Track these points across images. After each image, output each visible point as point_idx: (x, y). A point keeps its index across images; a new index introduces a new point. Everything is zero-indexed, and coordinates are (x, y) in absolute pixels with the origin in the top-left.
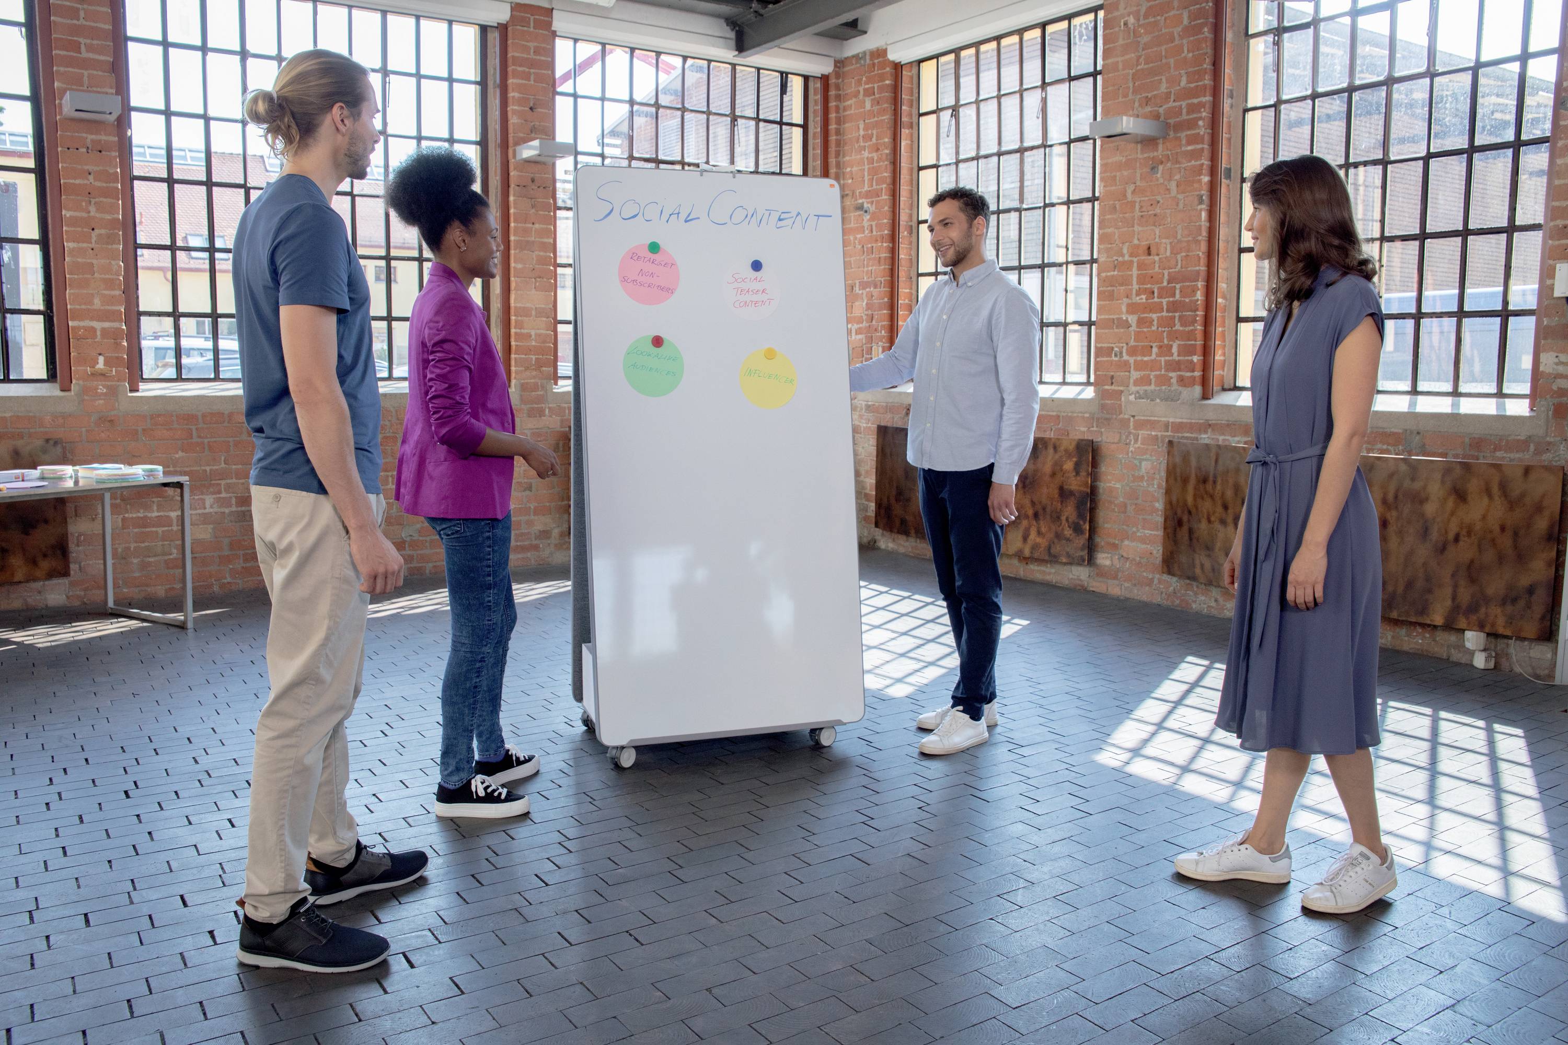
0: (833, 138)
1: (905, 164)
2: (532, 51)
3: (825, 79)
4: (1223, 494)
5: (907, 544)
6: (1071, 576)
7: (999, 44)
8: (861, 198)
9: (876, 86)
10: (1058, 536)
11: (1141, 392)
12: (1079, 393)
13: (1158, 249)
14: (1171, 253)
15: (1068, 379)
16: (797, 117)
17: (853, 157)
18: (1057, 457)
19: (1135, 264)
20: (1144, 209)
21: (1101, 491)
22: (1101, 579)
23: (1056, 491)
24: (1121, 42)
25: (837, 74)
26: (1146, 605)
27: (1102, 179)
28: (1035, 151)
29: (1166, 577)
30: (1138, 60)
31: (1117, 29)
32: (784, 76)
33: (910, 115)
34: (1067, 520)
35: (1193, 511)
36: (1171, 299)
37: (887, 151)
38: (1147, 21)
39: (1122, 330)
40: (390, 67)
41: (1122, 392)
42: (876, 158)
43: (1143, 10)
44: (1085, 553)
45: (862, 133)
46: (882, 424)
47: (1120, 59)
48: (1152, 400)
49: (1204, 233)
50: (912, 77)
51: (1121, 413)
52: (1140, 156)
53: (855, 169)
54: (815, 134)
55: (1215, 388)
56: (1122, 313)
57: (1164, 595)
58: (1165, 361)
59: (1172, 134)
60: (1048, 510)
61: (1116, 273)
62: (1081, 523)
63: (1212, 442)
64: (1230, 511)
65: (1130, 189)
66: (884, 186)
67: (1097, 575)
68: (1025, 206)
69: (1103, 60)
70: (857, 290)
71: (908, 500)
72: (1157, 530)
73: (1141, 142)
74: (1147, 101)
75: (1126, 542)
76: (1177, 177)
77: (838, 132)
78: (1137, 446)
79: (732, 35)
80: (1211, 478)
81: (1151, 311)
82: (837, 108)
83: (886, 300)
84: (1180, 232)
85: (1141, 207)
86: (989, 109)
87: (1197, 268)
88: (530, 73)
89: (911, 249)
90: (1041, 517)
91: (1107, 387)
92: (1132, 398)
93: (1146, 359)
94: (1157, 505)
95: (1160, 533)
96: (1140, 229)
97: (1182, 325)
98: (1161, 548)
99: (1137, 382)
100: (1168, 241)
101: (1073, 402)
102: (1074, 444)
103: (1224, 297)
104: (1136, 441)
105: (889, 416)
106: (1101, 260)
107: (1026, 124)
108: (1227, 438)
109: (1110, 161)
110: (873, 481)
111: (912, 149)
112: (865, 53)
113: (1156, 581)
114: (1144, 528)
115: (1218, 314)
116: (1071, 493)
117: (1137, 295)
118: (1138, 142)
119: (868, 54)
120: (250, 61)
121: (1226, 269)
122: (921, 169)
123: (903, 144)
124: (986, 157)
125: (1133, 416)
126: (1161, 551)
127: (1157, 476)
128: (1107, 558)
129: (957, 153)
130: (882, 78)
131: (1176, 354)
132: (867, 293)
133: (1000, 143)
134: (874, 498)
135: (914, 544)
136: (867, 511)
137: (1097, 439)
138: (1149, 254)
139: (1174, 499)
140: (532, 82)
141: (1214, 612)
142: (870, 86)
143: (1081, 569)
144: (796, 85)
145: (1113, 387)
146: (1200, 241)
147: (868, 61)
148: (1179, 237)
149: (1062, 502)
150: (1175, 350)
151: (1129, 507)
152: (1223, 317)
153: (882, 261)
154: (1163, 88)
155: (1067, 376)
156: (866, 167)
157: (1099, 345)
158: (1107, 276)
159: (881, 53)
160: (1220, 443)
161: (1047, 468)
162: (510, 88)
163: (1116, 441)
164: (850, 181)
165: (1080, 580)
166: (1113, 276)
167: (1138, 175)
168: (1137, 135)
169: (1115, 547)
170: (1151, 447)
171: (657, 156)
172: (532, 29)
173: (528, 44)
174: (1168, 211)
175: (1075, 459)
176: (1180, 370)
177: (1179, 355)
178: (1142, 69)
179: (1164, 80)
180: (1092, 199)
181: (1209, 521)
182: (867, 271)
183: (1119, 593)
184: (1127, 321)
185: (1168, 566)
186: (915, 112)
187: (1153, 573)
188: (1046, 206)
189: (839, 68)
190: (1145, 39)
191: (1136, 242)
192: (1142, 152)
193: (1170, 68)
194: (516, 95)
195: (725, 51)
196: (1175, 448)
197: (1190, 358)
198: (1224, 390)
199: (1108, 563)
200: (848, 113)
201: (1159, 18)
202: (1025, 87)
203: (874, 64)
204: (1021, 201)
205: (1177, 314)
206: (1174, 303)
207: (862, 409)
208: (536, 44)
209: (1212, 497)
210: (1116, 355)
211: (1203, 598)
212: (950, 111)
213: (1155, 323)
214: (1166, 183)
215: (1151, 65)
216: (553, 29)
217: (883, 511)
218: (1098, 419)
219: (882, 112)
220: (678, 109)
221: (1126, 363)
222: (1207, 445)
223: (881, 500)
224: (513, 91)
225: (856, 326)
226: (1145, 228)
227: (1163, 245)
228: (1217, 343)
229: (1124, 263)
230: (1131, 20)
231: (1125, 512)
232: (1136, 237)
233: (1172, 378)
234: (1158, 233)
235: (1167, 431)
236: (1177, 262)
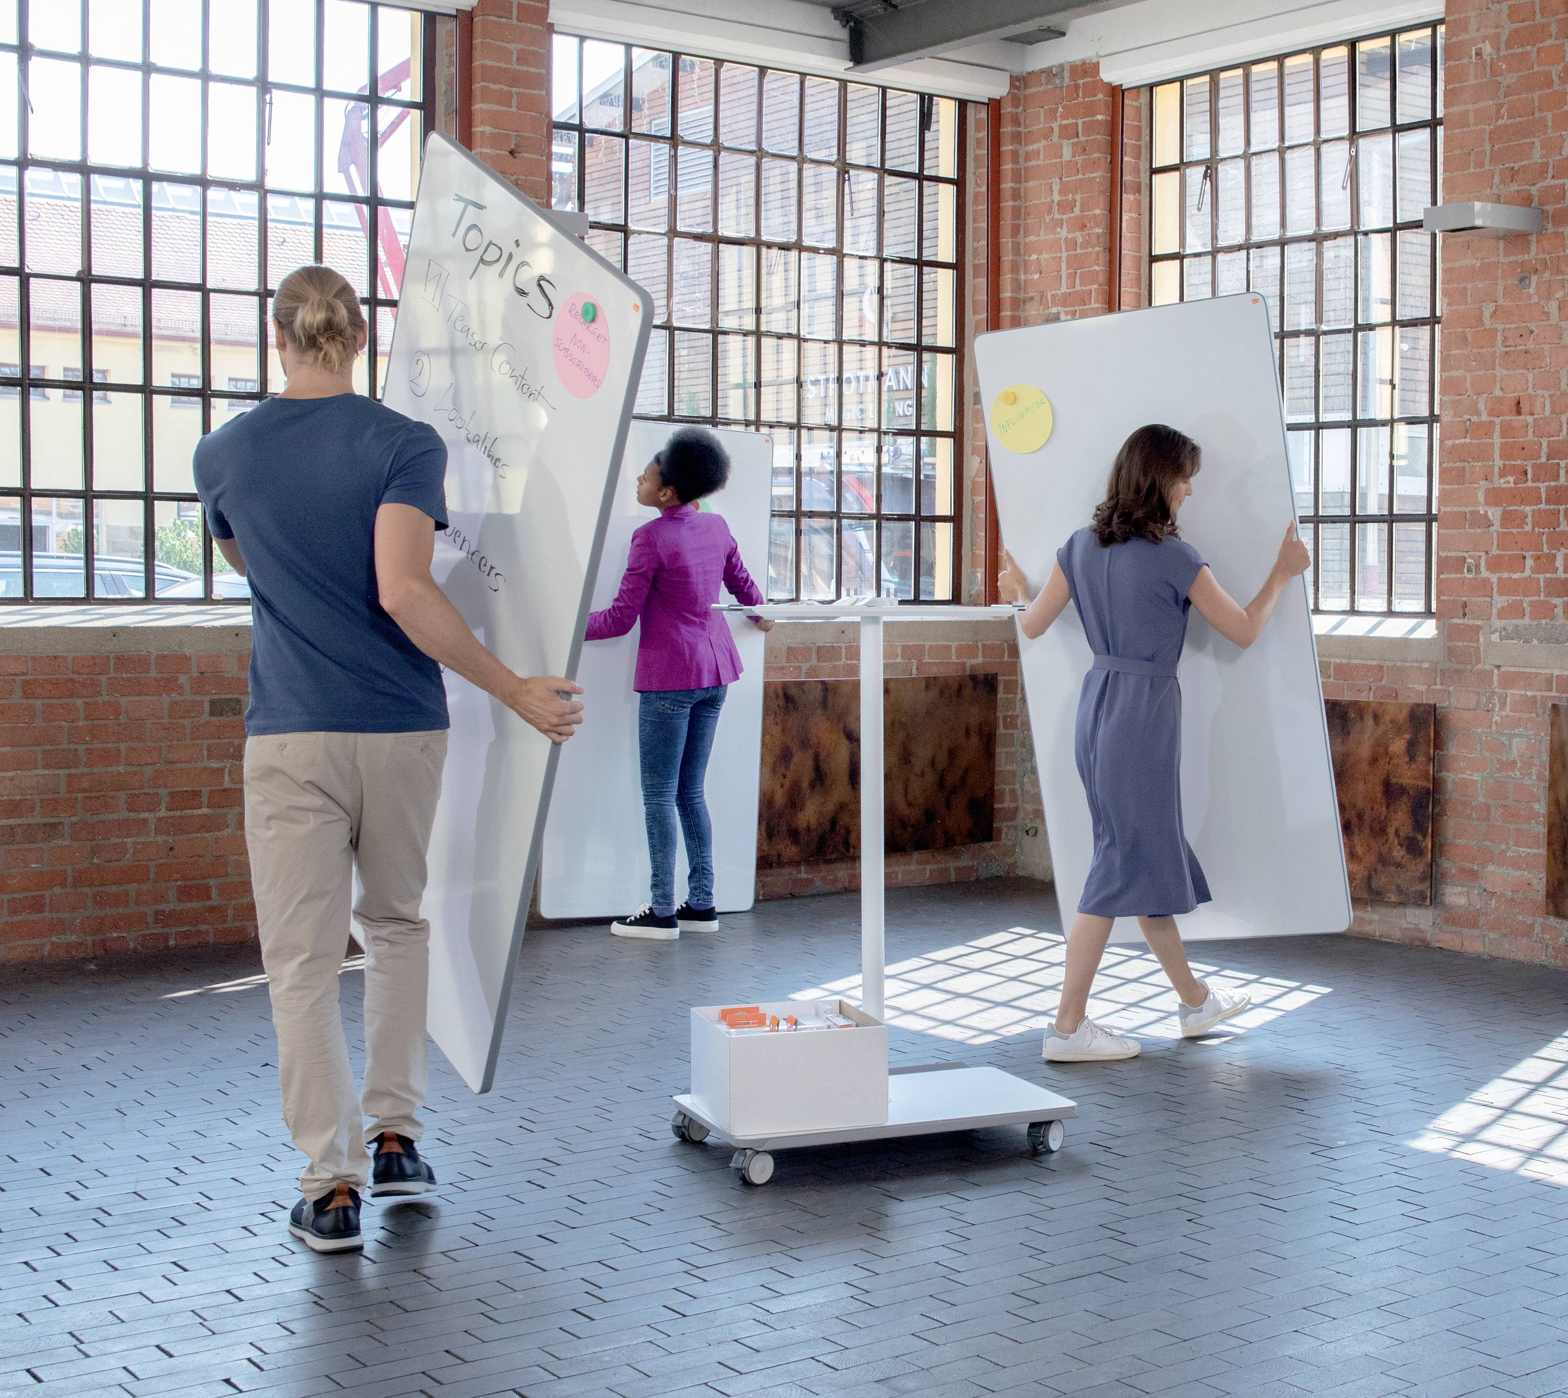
0: (1007, 204)
1: (1128, 251)
2: (514, 57)
3: (994, 106)
6: (1405, 925)
7: (1281, 67)
8: (1055, 304)
9: (1080, 122)
10: (1383, 860)
11: (1510, 629)
12: (1413, 630)
13: (1532, 405)
14: (1552, 412)
15: (1397, 607)
16: (946, 166)
17: (1042, 237)
18: (1380, 731)
19: (1498, 428)
20: (1510, 342)
21: (1450, 786)
22: (1452, 928)
23: (1379, 789)
24: (1472, 81)
25: (1016, 100)
26: (1520, 966)
27: (1445, 293)
28: (1340, 241)
29: (1553, 921)
30: (1498, 111)
31: (1465, 61)
32: (926, 103)
33: (1137, 171)
34: (1397, 834)
36: (1553, 484)
37: (1099, 230)
38: (1511, 51)
39: (1479, 531)
40: (272, 77)
41: (1479, 628)
42: (1080, 240)
43: (1504, 38)
44: (1425, 886)
45: (1056, 197)
47: (1470, 107)
48: (1526, 642)
50: (1139, 109)
51: (1478, 661)
52: (1502, 259)
53: (1045, 256)
54: (976, 195)
56: (1478, 503)
57: (1550, 950)
58: (1546, 580)
59: (1550, 228)
60: (1367, 818)
61: (1468, 440)
62: (1420, 837)
65: (1488, 310)
66: (1094, 287)
67: (1446, 921)
68: (1324, 327)
69: (1445, 107)
72: (1539, 847)
73: (1504, 238)
74: (1513, 174)
75: (1491, 868)
76: (1559, 295)
77: (1016, 195)
78: (1504, 713)
79: (843, 34)
81: (1523, 502)
82: (1015, 155)
84: (1564, 380)
85: (1505, 339)
86: (1267, 168)
88: (510, 94)
90: (1356, 830)
91: (1456, 621)
92: (1495, 637)
93: (1515, 576)
94: (1536, 806)
95: (1543, 851)
96: (1504, 372)
98: (1543, 876)
99: (1502, 614)
100: (1546, 393)
101: (1403, 643)
102: (1406, 711)
104: (1503, 705)
106: (1445, 419)
107: (1325, 198)
109: (1457, 264)
111: (1139, 225)
112: (1061, 67)
113: (1537, 929)
114: (1517, 844)
116: (1403, 790)
117: (1501, 476)
118: (1499, 238)
119: (1067, 68)
120: (35, 63)
122: (1154, 259)
123: (1125, 218)
124: (1260, 246)
125: (1498, 667)
126: (1544, 880)
127: (1536, 761)
128: (1461, 893)
129: (1214, 237)
130: (1090, 110)
131: (1561, 569)
133: (1283, 225)
137: (1443, 703)
138: (1519, 413)
139: (1562, 796)
140: (514, 109)
142: (1071, 121)
143: (1419, 912)
144: (946, 114)
145: (1465, 621)
147: (1067, 81)
148: (1563, 387)
149: (1388, 806)
150: (1559, 562)
151: (1493, 811)
154: (1537, 156)
155: (1395, 601)
156: (1064, 254)
157: (1443, 554)
158: (1453, 446)
159: (1089, 69)
161: (1365, 751)
162: (477, 118)
163: (1471, 706)
164: (1036, 276)
165: (1420, 931)
166: (1464, 445)
167: (1500, 288)
168: (1498, 229)
169: (1473, 875)
170: (1526, 715)
171: (716, 230)
172: (514, 22)
173: (508, 46)
174: (1547, 347)
175: (1407, 736)
177: (1565, 571)
178: (1505, 126)
179: (1537, 144)
180: (1433, 320)
183: (1481, 950)
184: (1486, 515)
185: (1556, 906)
186: (1144, 166)
187: (1534, 915)
188: (1358, 328)
189: (1018, 88)
190: (1509, 79)
191: (1498, 392)
192: (1507, 254)
193: (1546, 126)
194: (488, 129)
195: (832, 60)
196: (1562, 717)
199: (1462, 901)
200: (1033, 163)
201: (1529, 48)
202: (1324, 136)
203: (1077, 87)
204: (1319, 319)
205: (1562, 507)
206: (1557, 489)
208: (520, 46)
210: (1469, 571)
212: (1202, 169)
213: (1529, 520)
214: (1542, 302)
215: (1518, 120)
216: (549, 20)
218: (1443, 672)
219: (1092, 165)
220: (752, 152)
221: (1486, 582)
224: (482, 123)
226: (1512, 372)
227: (1540, 399)
229: (1479, 424)
230: (1487, 49)
231: (1487, 819)
232: (1498, 384)
233: (1556, 606)
234: (1530, 379)
235: (1551, 691)
236: (1561, 426)
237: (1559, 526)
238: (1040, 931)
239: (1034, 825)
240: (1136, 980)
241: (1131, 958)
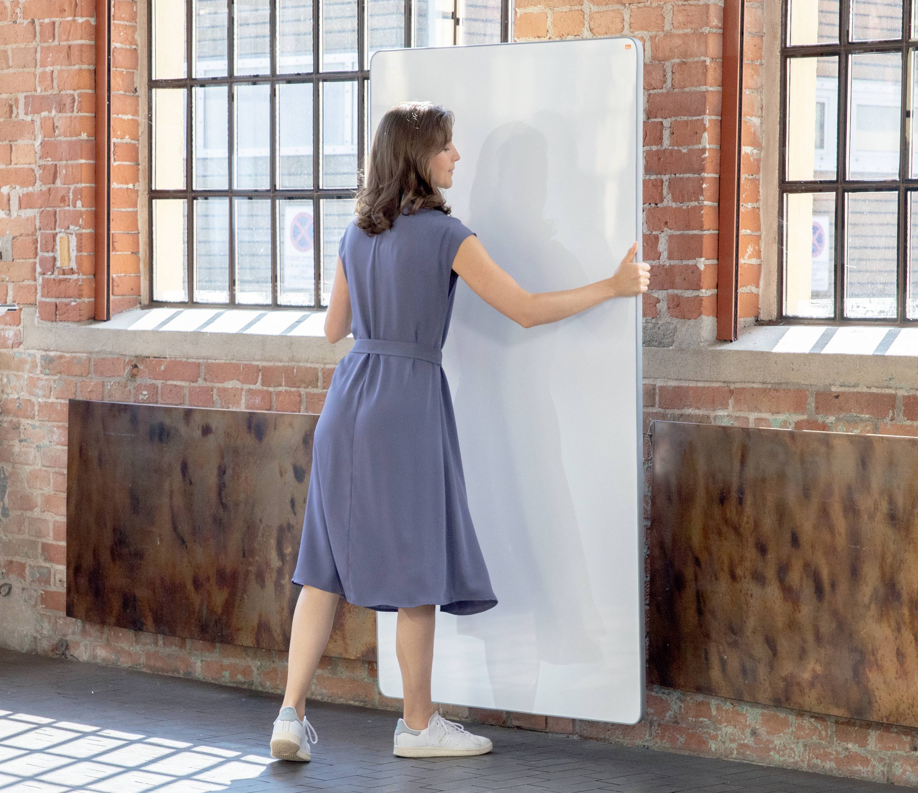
4: (757, 525)
5: (137, 649)
35: (704, 557)
36: (654, 148)
46: (80, 398)
49: (715, 21)
55: (740, 320)
63: (736, 424)
64: (771, 556)
70: (21, 113)
71: (139, 555)
80: (734, 495)
83: (84, 136)
84: (668, 18)
87: (703, 88)
89: (134, 29)
96: (594, 8)
97: (674, 200)
103: (756, 144)
105: (94, 380)
108: (764, 415)
110: (63, 519)
115: (743, 176)
121: (758, 89)
131: (665, 255)
132: (44, 120)
134: (63, 556)
135: (151, 648)
136: (48, 582)
141: (752, 757)
146: (706, 36)
148: (667, 27)
150: (663, 246)
152: (755, 182)
153: (75, 53)
160: (752, 425)
176: (673, 286)
177: (670, 258)
181: (733, 577)
182: (44, 73)
197: (691, 262)
198: (759, 323)
205: (665, 178)
206: (659, 155)
207: (34, 366)
209: (736, 530)
211: (730, 730)
217: (83, 582)
222: (724, 428)
223: (79, 557)
225: (19, 191)
228: (742, 232)
232: (586, 24)
233: (658, 301)
234: (627, 17)
235: (653, 406)
236: (665, 76)
237: (662, 201)
238: (16, 711)
239: (6, 581)
240: (137, 768)
241: (131, 742)
